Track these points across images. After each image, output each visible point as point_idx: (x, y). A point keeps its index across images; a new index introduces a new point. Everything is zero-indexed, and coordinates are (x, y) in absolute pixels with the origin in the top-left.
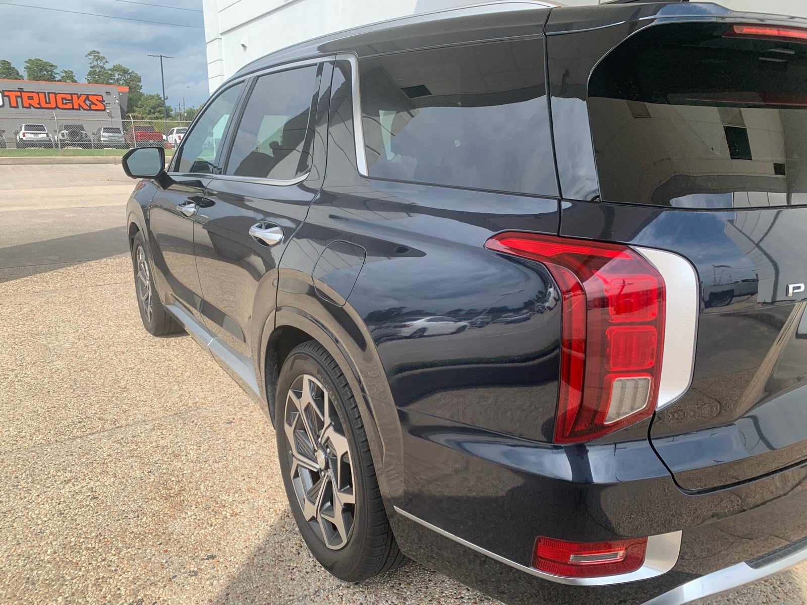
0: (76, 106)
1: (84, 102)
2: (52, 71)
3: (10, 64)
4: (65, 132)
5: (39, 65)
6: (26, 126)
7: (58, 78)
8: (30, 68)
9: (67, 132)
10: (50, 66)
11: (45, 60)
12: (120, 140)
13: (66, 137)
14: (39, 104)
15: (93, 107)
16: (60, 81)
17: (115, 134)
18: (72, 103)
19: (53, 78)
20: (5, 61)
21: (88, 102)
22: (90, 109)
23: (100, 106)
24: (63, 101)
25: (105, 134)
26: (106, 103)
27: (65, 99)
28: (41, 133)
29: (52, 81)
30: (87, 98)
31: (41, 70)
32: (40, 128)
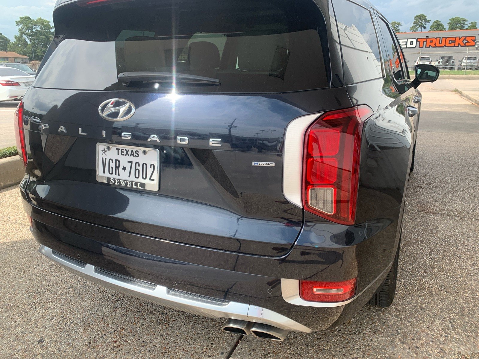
0: (457, 45)
1: (463, 41)
2: (463, 24)
3: (440, 22)
4: (441, 60)
5: (457, 20)
6: (421, 58)
7: (466, 27)
8: (451, 23)
9: (442, 60)
10: (463, 20)
11: (461, 17)
12: (474, 64)
13: (440, 63)
14: (435, 45)
15: (467, 44)
16: (467, 29)
17: (472, 61)
18: (455, 43)
19: (463, 28)
20: (437, 21)
21: (465, 42)
22: (465, 46)
23: (472, 43)
24: (449, 42)
25: (465, 61)
26: (477, 41)
27: (451, 41)
28: (426, 62)
29: (462, 30)
30: (465, 39)
31: (457, 24)
32: (427, 59)
